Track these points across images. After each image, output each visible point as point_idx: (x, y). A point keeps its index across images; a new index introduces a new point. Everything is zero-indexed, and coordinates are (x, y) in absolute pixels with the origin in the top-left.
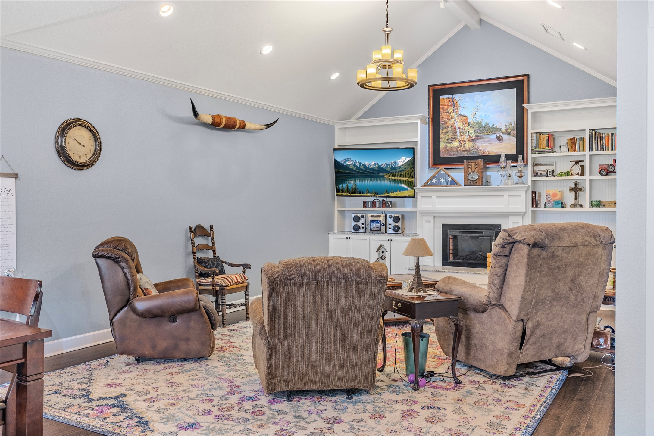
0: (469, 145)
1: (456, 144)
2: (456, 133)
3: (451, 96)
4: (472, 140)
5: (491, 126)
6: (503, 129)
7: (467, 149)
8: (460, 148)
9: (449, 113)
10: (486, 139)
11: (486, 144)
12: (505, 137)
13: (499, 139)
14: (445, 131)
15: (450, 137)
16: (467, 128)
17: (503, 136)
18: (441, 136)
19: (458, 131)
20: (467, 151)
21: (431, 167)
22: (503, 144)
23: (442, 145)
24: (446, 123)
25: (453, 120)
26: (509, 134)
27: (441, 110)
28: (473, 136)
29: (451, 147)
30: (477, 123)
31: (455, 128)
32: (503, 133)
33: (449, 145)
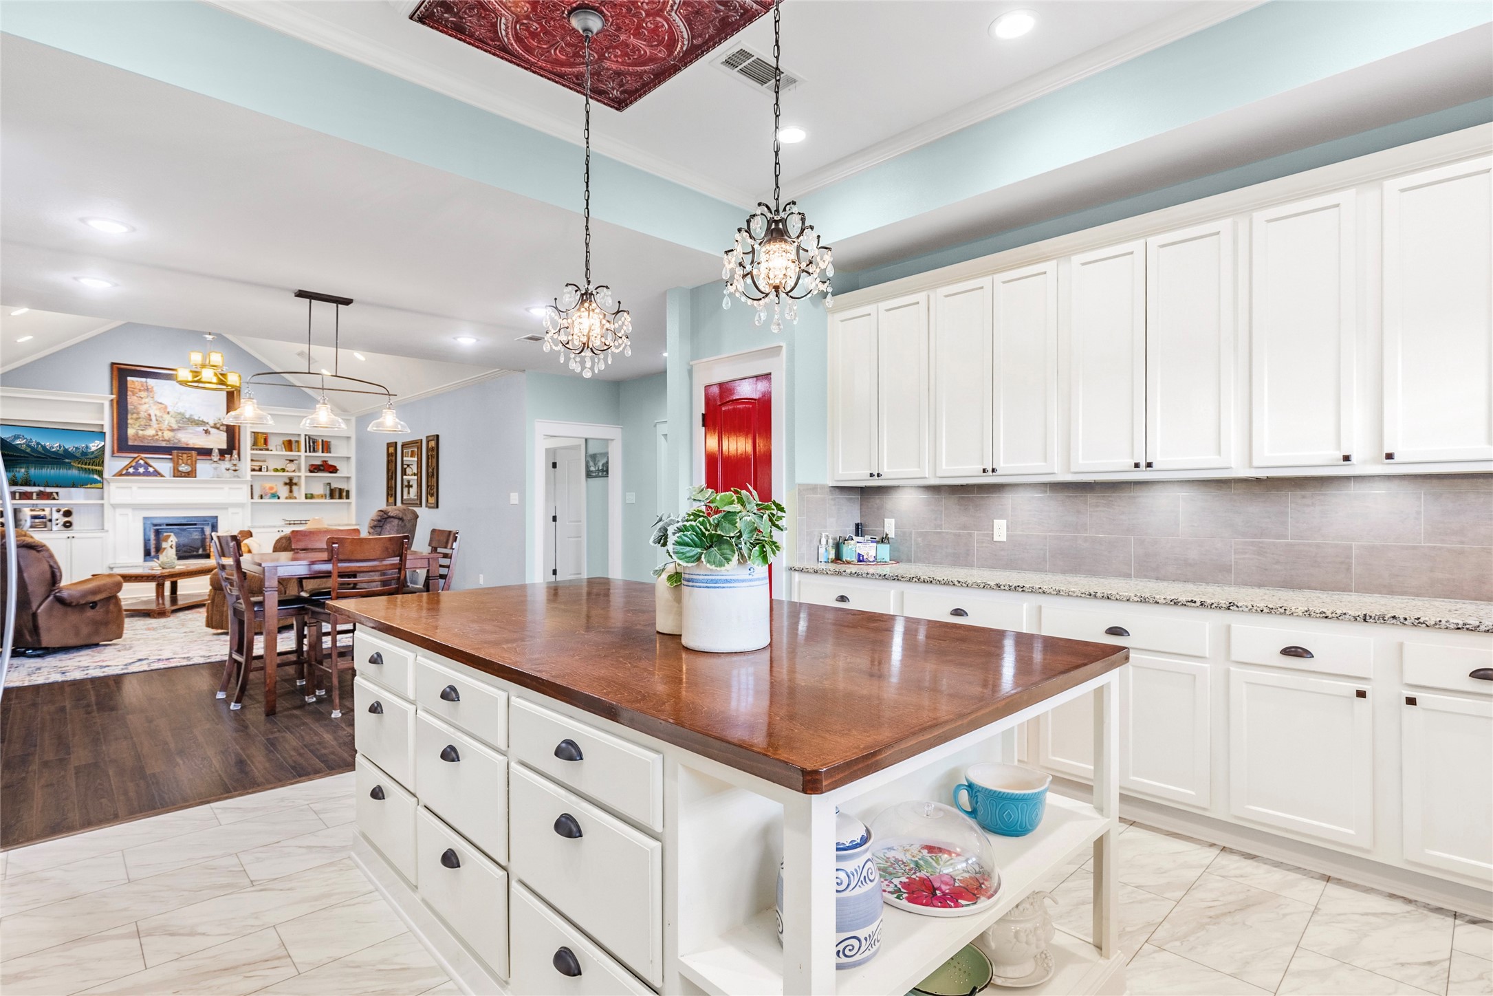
0: (168, 435)
1: (150, 432)
2: (151, 420)
3: (144, 380)
4: (172, 430)
5: (196, 418)
6: (212, 423)
7: (167, 438)
8: (157, 437)
9: (142, 398)
10: (190, 431)
11: (191, 436)
12: (213, 431)
13: (207, 432)
14: (135, 416)
15: (142, 423)
16: (166, 417)
17: (210, 429)
18: (130, 421)
19: (153, 418)
20: (165, 440)
21: (117, 454)
22: (211, 438)
23: (131, 432)
24: (136, 408)
25: (147, 406)
26: (218, 429)
27: (129, 393)
28: (175, 426)
29: (144, 435)
30: (180, 414)
31: (150, 415)
32: (212, 427)
33: (141, 432)
